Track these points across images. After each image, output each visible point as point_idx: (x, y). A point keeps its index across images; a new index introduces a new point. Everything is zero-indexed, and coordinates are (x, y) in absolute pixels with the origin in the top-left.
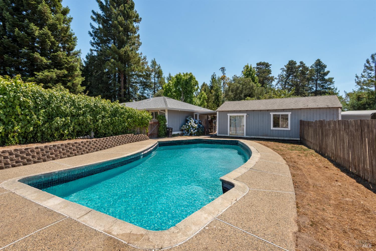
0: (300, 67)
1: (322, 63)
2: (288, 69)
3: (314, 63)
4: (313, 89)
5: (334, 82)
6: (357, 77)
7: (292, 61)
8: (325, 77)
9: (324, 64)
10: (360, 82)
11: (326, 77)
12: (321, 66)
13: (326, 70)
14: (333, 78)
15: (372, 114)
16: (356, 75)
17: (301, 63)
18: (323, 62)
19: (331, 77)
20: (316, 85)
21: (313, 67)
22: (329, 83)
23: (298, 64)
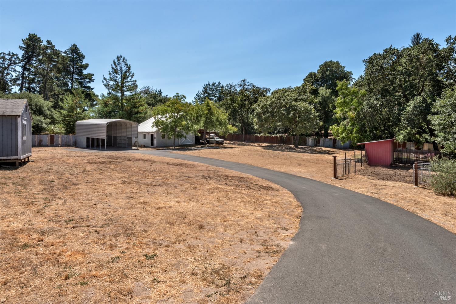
0: (47, 48)
1: (79, 50)
2: (28, 46)
3: (69, 48)
4: (68, 85)
5: (93, 80)
6: (105, 79)
7: (35, 36)
8: (83, 71)
9: (82, 53)
10: (108, 85)
11: (85, 72)
12: (78, 55)
13: (84, 62)
14: (93, 75)
15: (107, 123)
16: (104, 76)
17: (49, 42)
18: (81, 50)
19: (91, 73)
20: (72, 80)
21: (68, 54)
22: (88, 80)
23: (44, 43)
